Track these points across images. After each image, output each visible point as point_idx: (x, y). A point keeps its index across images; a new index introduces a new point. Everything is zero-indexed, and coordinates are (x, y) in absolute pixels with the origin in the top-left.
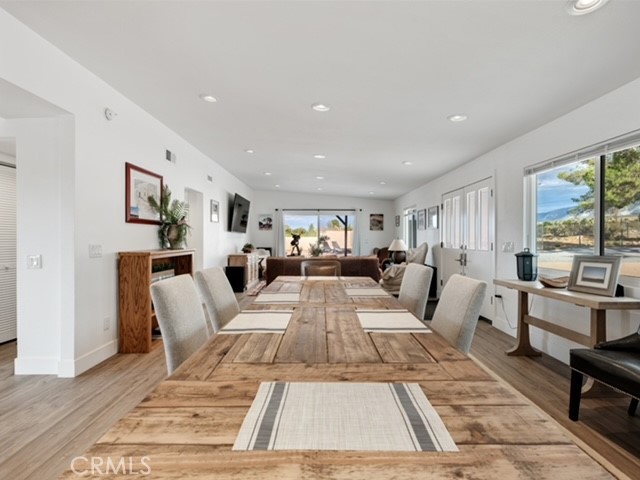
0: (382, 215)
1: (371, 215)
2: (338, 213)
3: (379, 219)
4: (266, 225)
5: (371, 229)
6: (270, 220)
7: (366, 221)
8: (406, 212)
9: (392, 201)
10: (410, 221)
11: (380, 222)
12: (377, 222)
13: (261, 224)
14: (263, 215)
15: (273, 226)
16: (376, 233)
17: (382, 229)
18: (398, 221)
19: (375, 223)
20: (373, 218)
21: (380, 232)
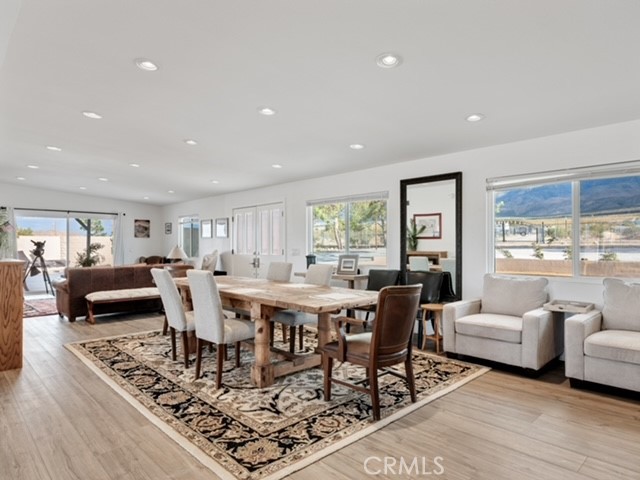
0: (148, 221)
1: (136, 221)
2: (78, 215)
3: (145, 225)
5: (136, 236)
7: (130, 228)
8: (182, 220)
9: (160, 207)
10: (186, 229)
11: (146, 229)
12: (143, 229)
16: (142, 241)
17: (148, 236)
18: (169, 229)
19: (141, 229)
20: (138, 224)
21: (146, 239)
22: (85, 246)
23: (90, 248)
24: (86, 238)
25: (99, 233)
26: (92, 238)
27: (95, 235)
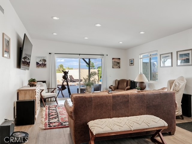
0: (120, 59)
1: (113, 59)
3: (118, 61)
4: (42, 64)
5: (113, 68)
6: (45, 61)
7: (110, 63)
8: (142, 56)
9: (125, 49)
11: (119, 63)
12: (117, 63)
13: (37, 63)
14: (39, 57)
15: (47, 65)
16: (116, 70)
17: (120, 67)
18: (132, 63)
19: (116, 63)
20: (114, 60)
21: (118, 69)
22: (88, 74)
23: (90, 75)
24: (88, 70)
25: (93, 68)
26: (90, 70)
27: (92, 69)
